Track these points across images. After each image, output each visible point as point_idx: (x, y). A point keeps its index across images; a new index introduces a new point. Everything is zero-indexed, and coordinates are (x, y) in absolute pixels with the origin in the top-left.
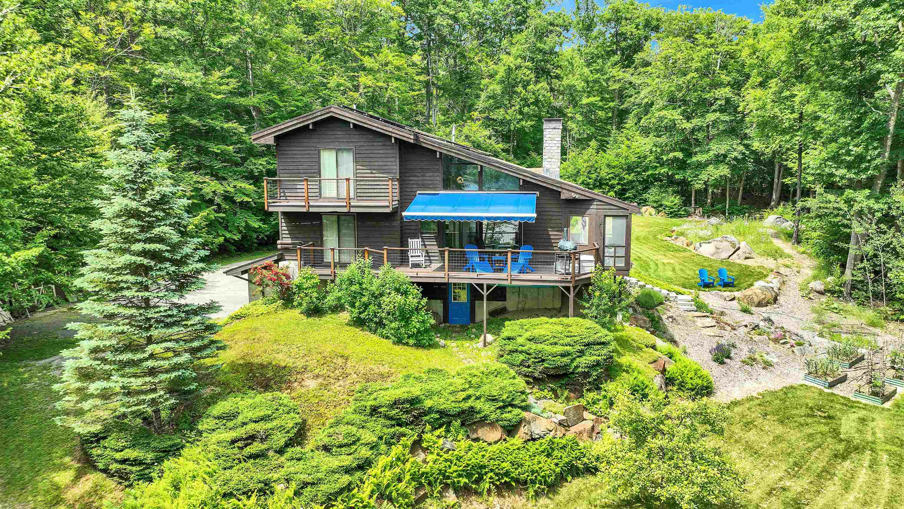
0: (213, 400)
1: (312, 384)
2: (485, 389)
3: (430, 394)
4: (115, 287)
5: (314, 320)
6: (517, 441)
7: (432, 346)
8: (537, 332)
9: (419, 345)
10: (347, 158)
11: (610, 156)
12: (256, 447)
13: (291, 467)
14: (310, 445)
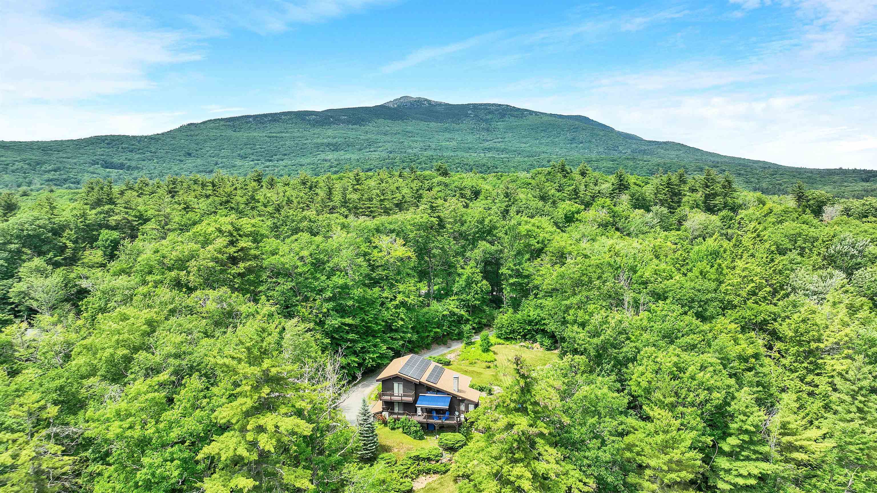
0: (379, 455)
1: (396, 450)
2: (433, 453)
3: (421, 454)
4: (362, 434)
5: (393, 431)
6: (438, 464)
7: (423, 439)
8: (448, 437)
9: (420, 439)
10: (401, 386)
11: (519, 316)
12: (390, 464)
13: (396, 468)
14: (398, 464)
